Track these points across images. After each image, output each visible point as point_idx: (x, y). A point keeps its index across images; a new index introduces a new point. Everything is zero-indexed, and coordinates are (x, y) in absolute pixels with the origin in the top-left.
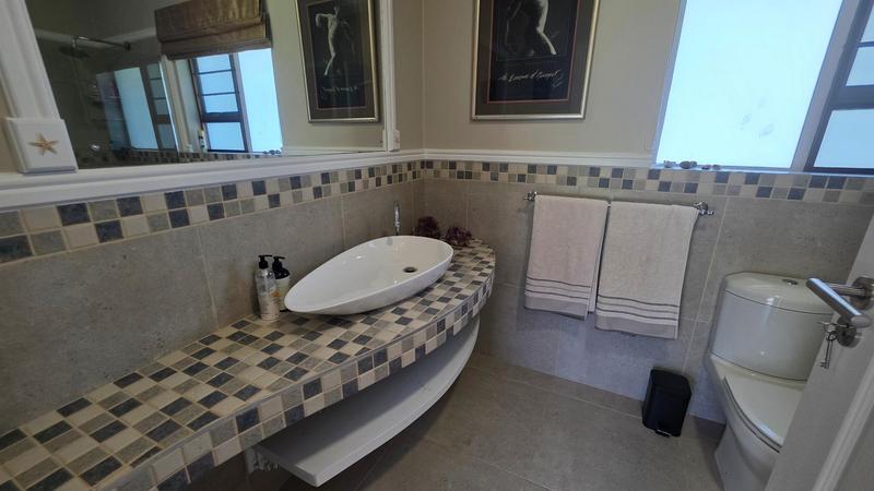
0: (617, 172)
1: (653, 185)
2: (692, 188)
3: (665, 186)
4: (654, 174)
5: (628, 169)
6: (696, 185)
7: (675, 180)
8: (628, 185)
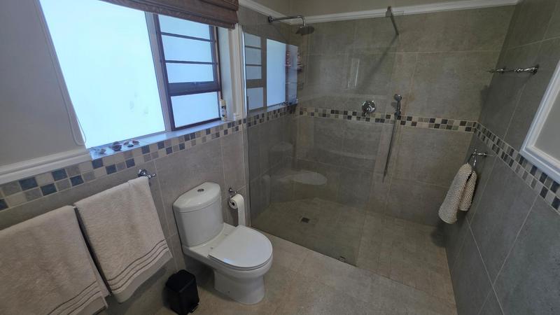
0: (58, 174)
1: (101, 172)
2: (131, 163)
3: (111, 169)
4: (97, 164)
5: (68, 168)
6: (133, 160)
7: (116, 162)
8: (77, 180)
